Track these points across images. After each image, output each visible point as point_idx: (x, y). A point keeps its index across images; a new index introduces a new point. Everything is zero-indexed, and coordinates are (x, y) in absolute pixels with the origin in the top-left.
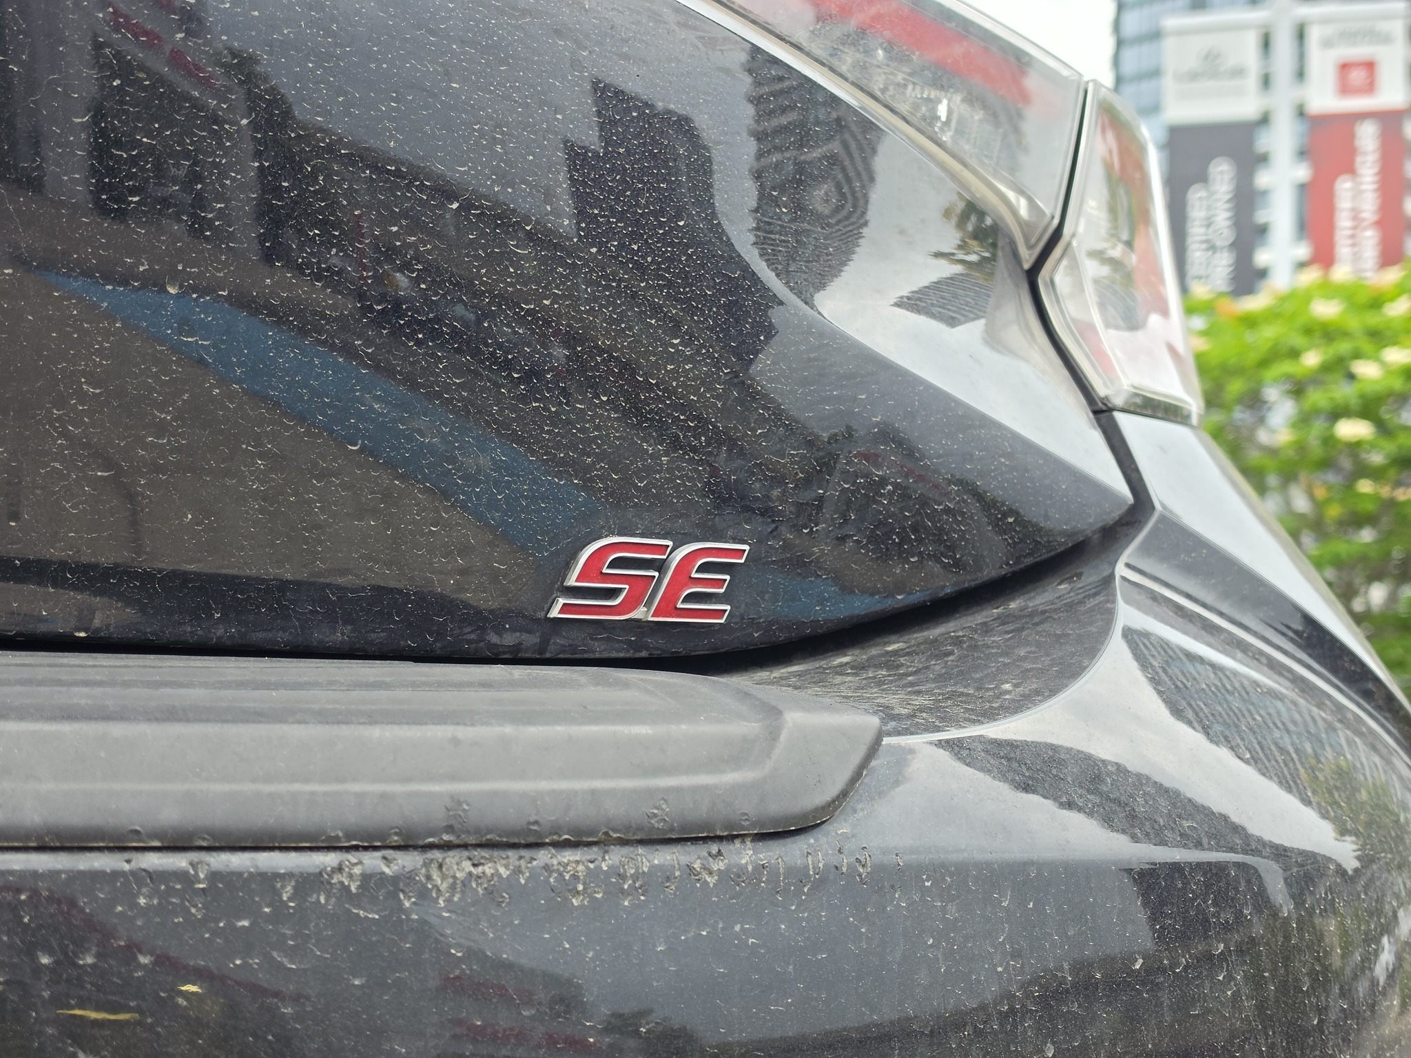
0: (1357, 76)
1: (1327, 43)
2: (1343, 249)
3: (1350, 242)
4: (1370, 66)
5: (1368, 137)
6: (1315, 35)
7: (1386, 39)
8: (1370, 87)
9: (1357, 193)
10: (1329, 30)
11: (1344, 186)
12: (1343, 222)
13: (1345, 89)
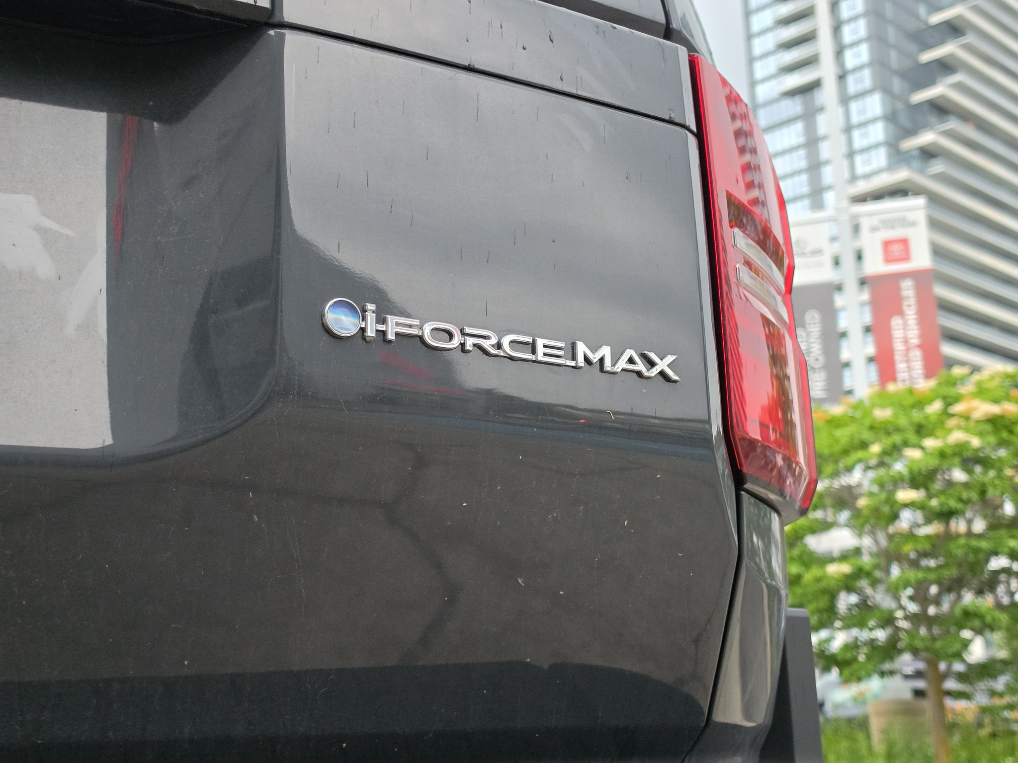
0: (896, 249)
1: (874, 229)
2: (901, 366)
3: (905, 359)
4: (904, 242)
5: (908, 289)
6: (865, 224)
7: (913, 224)
8: (906, 256)
9: (905, 326)
10: (875, 221)
11: (896, 322)
12: (899, 346)
13: (888, 260)
